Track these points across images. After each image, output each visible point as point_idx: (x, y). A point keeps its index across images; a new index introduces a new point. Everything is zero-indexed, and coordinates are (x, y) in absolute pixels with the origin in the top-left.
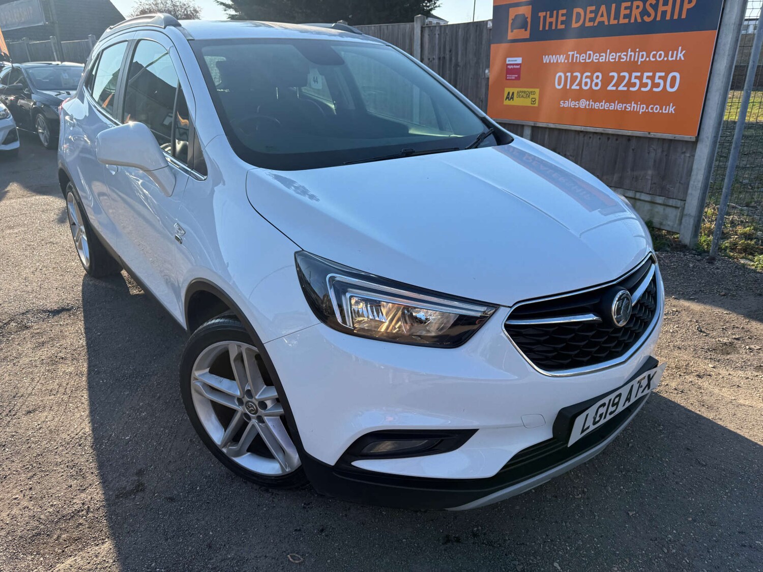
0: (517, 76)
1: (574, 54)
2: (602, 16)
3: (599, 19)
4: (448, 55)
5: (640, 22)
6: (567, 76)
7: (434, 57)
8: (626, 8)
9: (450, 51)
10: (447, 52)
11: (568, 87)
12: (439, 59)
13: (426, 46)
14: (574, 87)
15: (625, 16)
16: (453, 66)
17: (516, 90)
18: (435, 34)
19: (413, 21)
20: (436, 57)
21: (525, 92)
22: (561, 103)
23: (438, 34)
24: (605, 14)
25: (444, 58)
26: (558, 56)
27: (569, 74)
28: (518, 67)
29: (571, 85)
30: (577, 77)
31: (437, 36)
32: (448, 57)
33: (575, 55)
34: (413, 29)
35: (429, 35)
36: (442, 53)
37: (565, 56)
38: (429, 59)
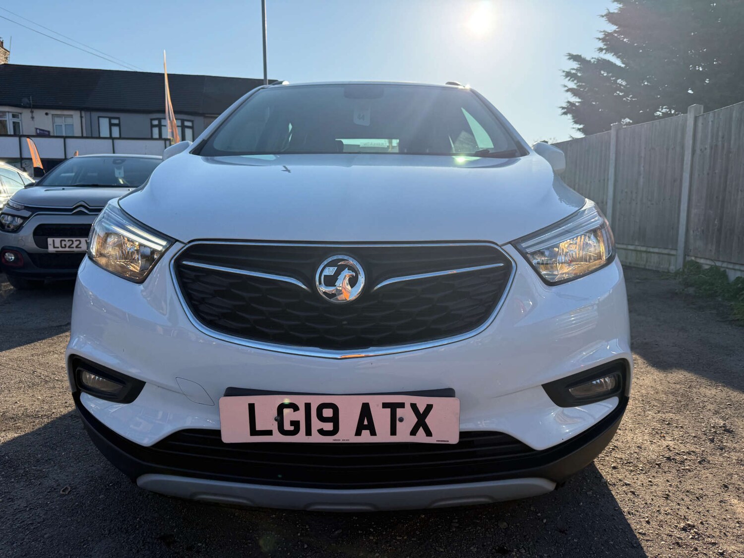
4: (720, 142)
7: (707, 147)
9: (723, 137)
10: (720, 139)
12: (711, 148)
13: (699, 135)
16: (725, 153)
18: (708, 122)
19: (687, 113)
20: (708, 146)
23: (712, 121)
25: (716, 146)
31: (710, 123)
32: (720, 143)
34: (686, 120)
35: (702, 124)
36: (714, 141)
38: (701, 150)
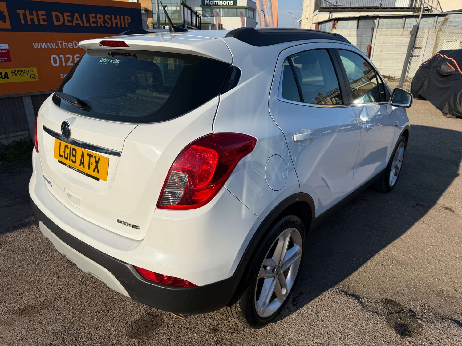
0: (6, 59)
1: (62, 43)
2: (77, 19)
3: (75, 22)
5: (99, 27)
6: (61, 57)
8: (93, 17)
11: (64, 64)
14: (69, 64)
15: (94, 22)
17: (9, 71)
21: (20, 71)
22: (61, 76)
24: (79, 18)
26: (49, 44)
27: (62, 56)
28: (7, 51)
29: (66, 63)
30: (69, 58)
33: (64, 44)
37: (54, 44)
